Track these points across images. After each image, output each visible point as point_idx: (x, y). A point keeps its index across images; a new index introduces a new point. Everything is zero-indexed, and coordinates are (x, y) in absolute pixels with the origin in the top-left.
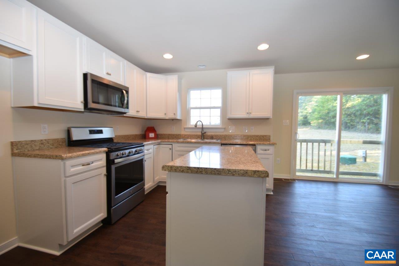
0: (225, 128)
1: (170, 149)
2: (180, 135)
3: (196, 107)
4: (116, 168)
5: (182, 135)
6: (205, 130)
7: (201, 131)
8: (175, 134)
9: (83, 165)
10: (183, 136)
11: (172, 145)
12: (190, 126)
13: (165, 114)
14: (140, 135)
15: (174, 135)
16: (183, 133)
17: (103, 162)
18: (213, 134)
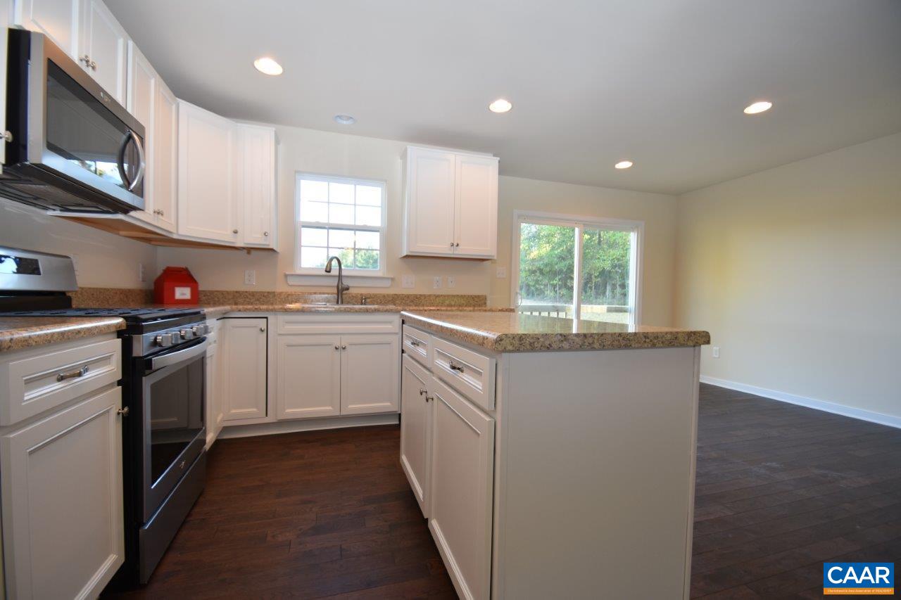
0: (392, 279)
1: (262, 331)
2: (275, 296)
3: (318, 222)
4: (154, 387)
5: (280, 294)
6: (346, 282)
7: (336, 284)
8: (257, 292)
9: (61, 379)
10: (282, 297)
11: (267, 318)
12: (298, 272)
13: (236, 232)
14: (141, 290)
15: (253, 296)
16: (281, 288)
17: (112, 369)
18: (364, 291)
